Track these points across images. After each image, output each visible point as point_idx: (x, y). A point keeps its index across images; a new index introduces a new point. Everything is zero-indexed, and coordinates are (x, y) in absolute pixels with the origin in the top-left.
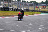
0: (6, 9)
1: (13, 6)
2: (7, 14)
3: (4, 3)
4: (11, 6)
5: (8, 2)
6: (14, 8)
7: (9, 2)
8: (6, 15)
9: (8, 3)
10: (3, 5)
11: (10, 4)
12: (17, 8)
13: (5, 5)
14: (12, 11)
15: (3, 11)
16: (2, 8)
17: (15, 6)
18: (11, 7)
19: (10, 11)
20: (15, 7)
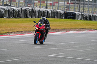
0: (69, 16)
1: (84, 10)
2: (72, 26)
3: (66, 3)
4: (79, 9)
5: (74, 2)
6: (86, 14)
7: (76, 2)
8: (69, 27)
9: (74, 4)
10: (64, 7)
11: (78, 6)
12: (91, 14)
13: (68, 7)
14: (81, 19)
15: (63, 20)
16: (61, 13)
17: (88, 10)
18: (79, 11)
19: (77, 19)
20: (88, 12)
